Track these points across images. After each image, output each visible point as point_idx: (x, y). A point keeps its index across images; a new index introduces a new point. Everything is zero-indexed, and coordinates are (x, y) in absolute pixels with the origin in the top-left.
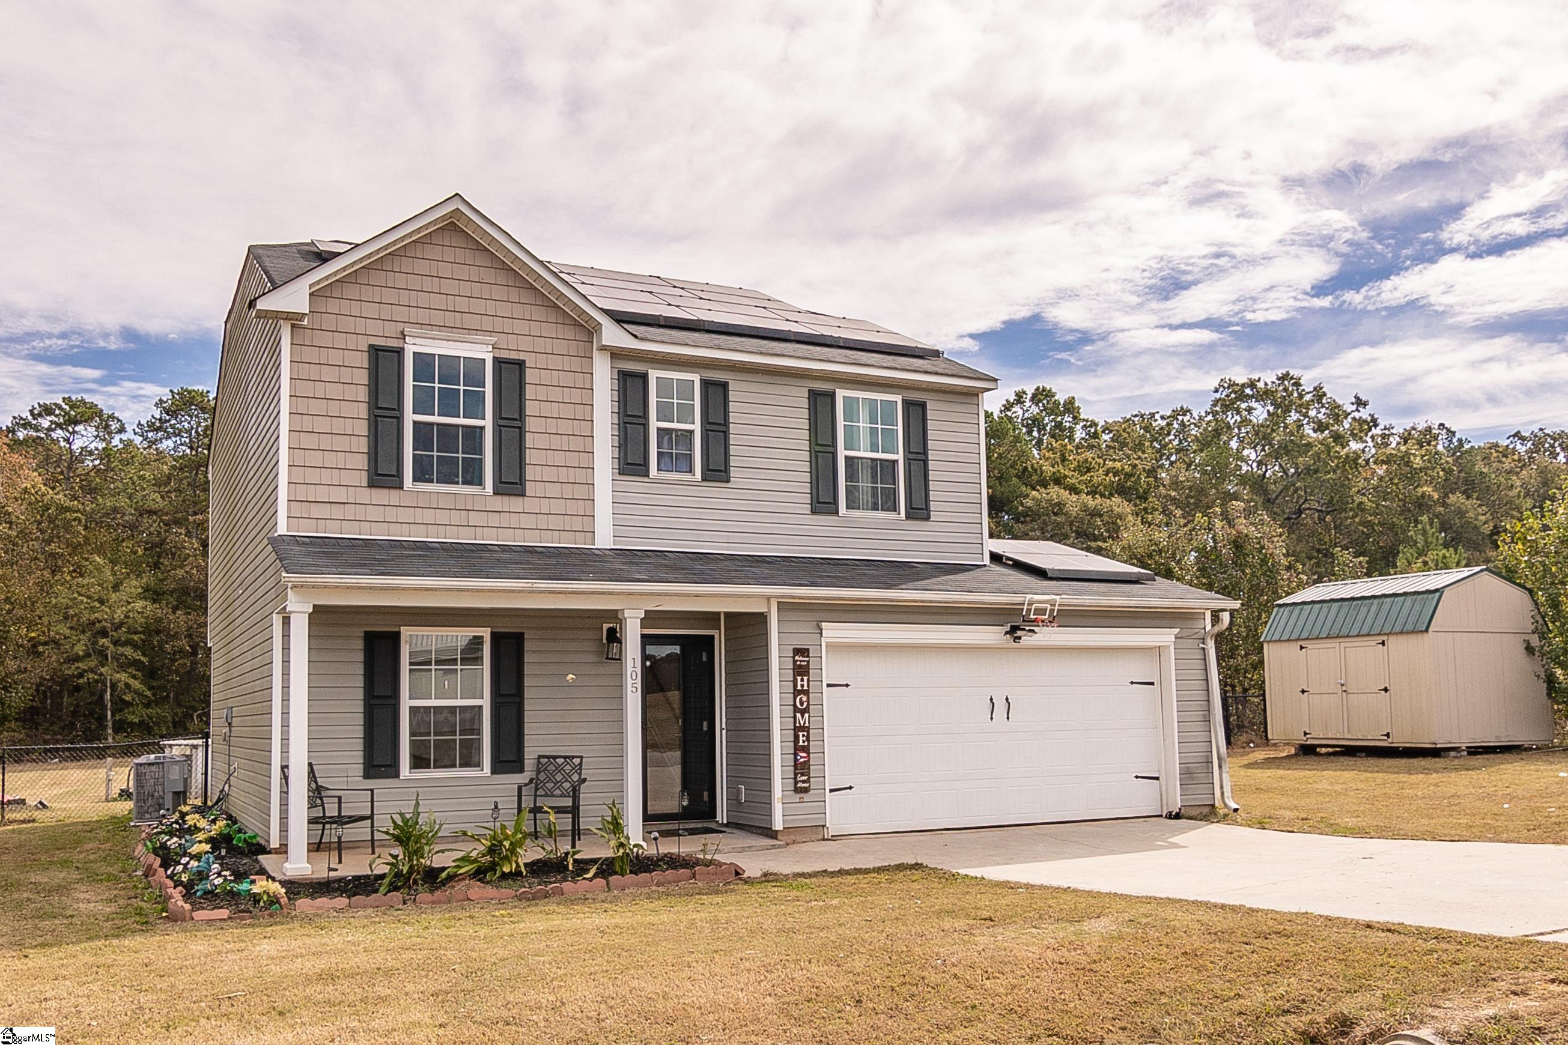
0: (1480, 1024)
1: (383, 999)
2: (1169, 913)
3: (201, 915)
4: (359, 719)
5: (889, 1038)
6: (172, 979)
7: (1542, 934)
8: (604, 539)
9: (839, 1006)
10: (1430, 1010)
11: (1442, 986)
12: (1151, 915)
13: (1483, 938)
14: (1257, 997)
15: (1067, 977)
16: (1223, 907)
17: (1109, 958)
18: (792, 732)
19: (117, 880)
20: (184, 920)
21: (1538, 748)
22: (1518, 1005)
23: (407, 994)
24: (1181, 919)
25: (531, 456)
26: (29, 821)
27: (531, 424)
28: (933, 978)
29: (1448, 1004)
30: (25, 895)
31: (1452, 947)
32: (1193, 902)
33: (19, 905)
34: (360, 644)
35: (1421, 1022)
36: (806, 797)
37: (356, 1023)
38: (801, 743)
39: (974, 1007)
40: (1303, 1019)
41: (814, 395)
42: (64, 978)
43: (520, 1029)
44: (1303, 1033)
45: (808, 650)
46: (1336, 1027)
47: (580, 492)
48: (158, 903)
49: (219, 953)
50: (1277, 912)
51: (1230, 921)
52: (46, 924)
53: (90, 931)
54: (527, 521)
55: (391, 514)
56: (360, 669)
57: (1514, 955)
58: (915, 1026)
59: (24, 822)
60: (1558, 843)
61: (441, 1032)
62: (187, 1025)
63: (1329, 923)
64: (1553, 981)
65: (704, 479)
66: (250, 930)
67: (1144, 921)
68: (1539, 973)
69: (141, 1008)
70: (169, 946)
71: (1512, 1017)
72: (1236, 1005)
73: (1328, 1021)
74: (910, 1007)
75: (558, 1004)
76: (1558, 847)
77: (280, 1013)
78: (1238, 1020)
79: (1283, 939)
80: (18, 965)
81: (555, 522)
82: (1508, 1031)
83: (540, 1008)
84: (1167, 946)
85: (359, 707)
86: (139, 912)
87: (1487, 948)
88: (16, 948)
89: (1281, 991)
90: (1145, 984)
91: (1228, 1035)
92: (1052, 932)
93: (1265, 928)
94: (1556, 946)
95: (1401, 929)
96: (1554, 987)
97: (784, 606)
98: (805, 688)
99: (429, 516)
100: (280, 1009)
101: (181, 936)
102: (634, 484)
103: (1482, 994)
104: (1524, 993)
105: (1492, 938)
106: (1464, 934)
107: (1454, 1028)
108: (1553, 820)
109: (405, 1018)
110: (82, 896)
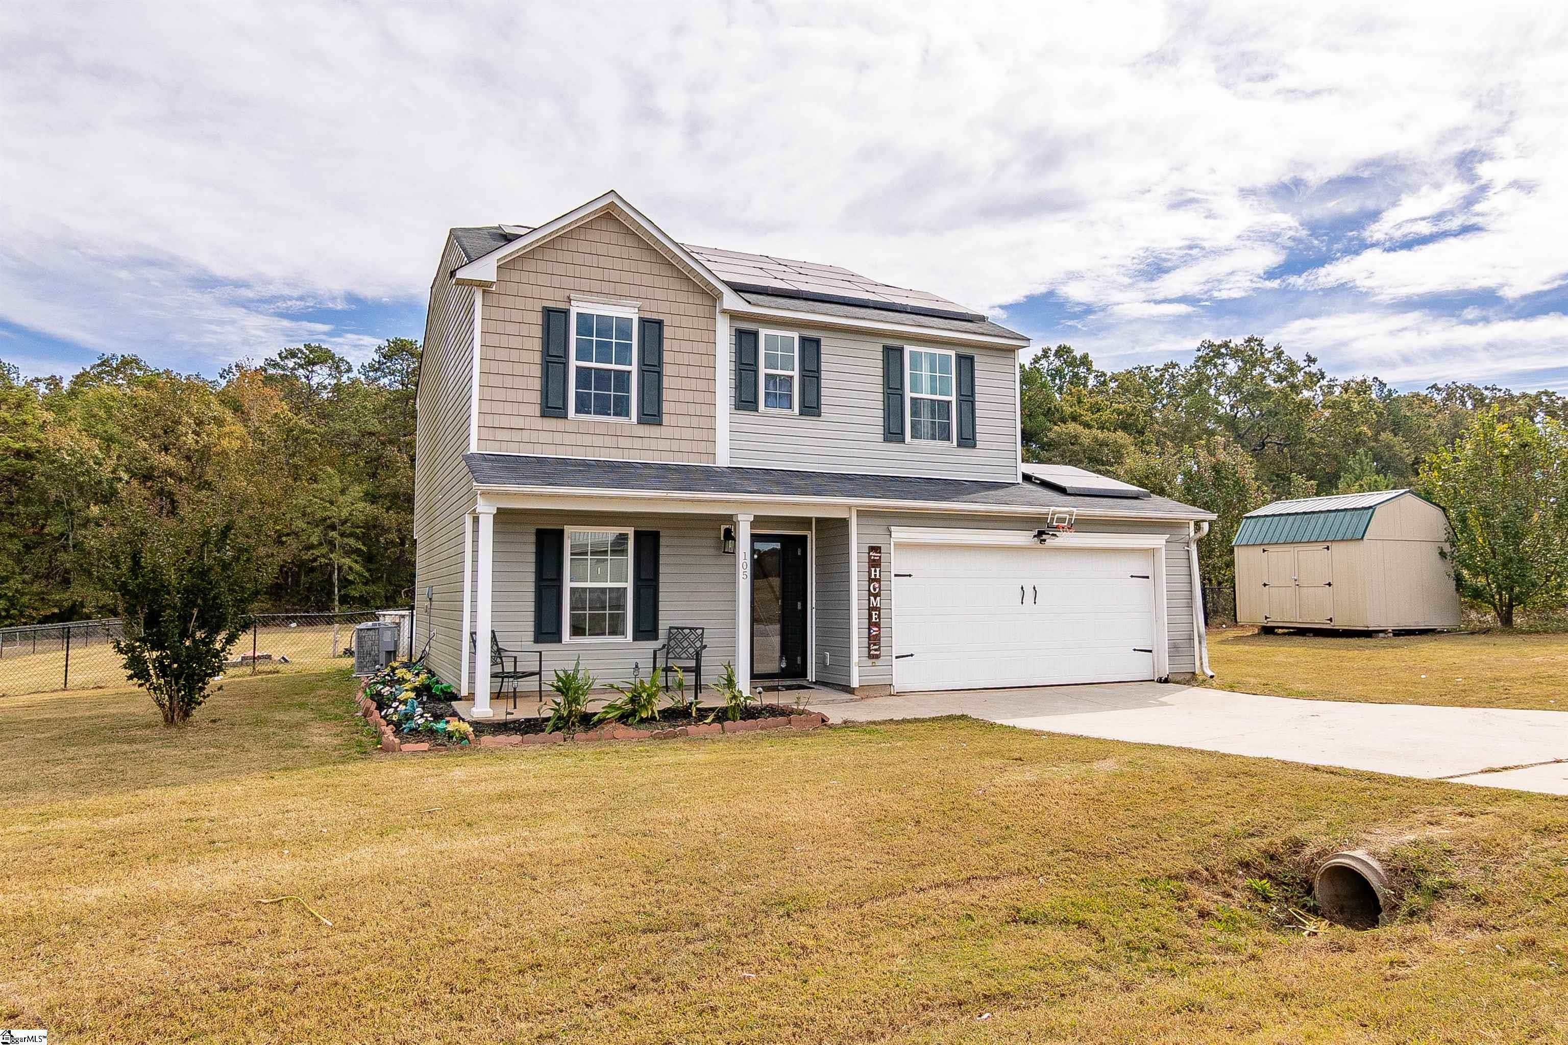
0: (1404, 847)
1: (549, 815)
2: (1160, 756)
3: (407, 747)
4: (531, 597)
5: (941, 851)
6: (385, 797)
7: (1452, 777)
8: (723, 460)
9: (903, 825)
10: (1364, 835)
11: (1374, 817)
12: (1146, 758)
13: (1405, 780)
14: (1228, 824)
15: (1080, 806)
16: (1202, 752)
17: (1113, 791)
19: (342, 718)
20: (394, 751)
21: (1448, 632)
22: (1434, 832)
23: (567, 811)
24: (1170, 761)
25: (667, 395)
26: (274, 672)
27: (667, 370)
28: (976, 805)
29: (1378, 831)
30: (271, 730)
31: (1381, 786)
32: (1179, 748)
33: (267, 737)
34: (532, 539)
35: (1357, 844)
36: (877, 662)
37: (527, 833)
39: (1007, 827)
40: (1264, 841)
41: (887, 350)
42: (302, 794)
43: (654, 840)
44: (1265, 852)
46: (1291, 848)
47: (705, 423)
48: (374, 737)
49: (422, 777)
50: (1244, 757)
51: (1208, 764)
52: (288, 752)
53: (322, 758)
54: (663, 444)
55: (558, 438)
56: (532, 558)
57: (1430, 793)
58: (962, 842)
59: (270, 672)
60: (1464, 706)
61: (593, 841)
62: (397, 832)
63: (1284, 766)
64: (1460, 814)
65: (801, 414)
66: (445, 759)
67: (1141, 762)
68: (1449, 809)
69: (361, 819)
70: (383, 771)
71: (1429, 842)
72: (1212, 829)
73: (1284, 843)
74: (957, 826)
75: (684, 820)
76: (1464, 709)
77: (469, 825)
78: (1213, 841)
79: (1249, 778)
80: (267, 784)
81: (686, 446)
82: (1425, 853)
83: (670, 824)
84: (1158, 782)
85: (532, 587)
86: (360, 744)
87: (1409, 787)
88: (264, 771)
89: (1247, 818)
90: (1141, 812)
91: (1205, 853)
92: (1067, 771)
93: (1235, 769)
94: (1463, 787)
95: (1341, 772)
96: (1460, 819)
97: (863, 514)
99: (587, 440)
100: (468, 821)
101: (392, 763)
102: (746, 417)
103: (1405, 823)
104: (1438, 823)
105: (1413, 780)
106: (1391, 777)
107: (1383, 850)
108: (1460, 688)
109: (565, 830)
110: (316, 731)
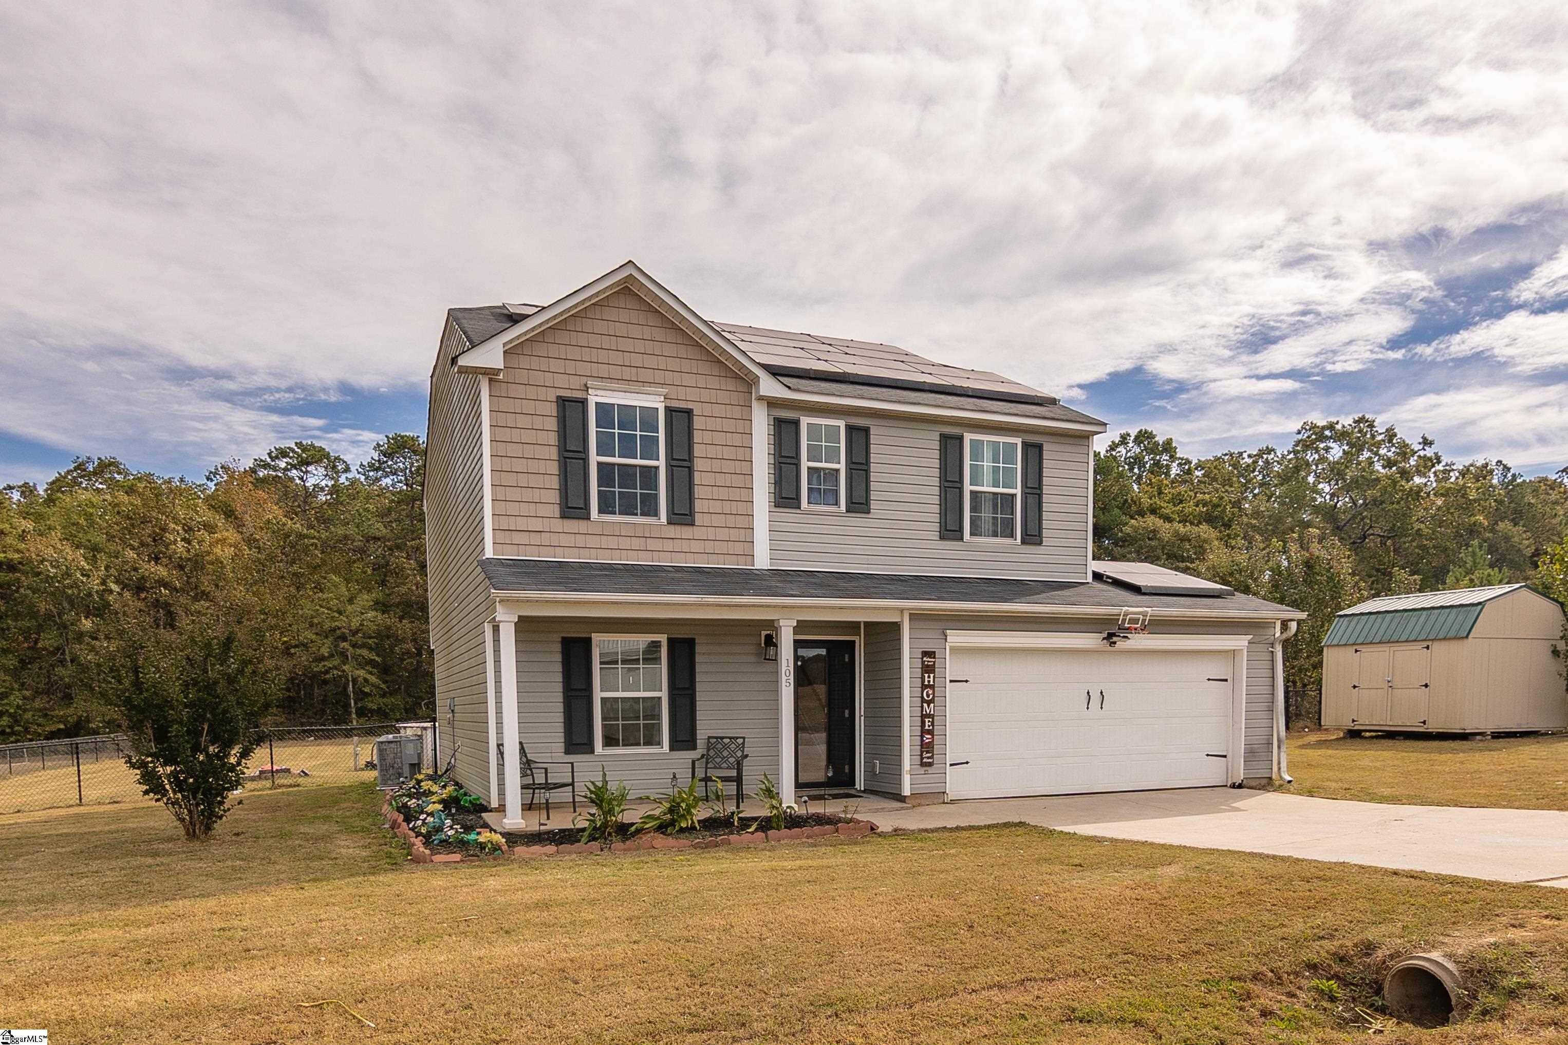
0: (1482, 949)
1: (588, 922)
2: (1228, 861)
3: (438, 858)
4: (560, 707)
5: (995, 954)
6: (419, 906)
7: (1541, 881)
8: (762, 560)
9: (955, 930)
10: (1441, 938)
11: (1453, 920)
12: (1214, 863)
13: (1491, 884)
14: (1298, 926)
15: (1142, 910)
16: (1274, 857)
17: (1177, 896)
18: (919, 719)
19: (369, 831)
20: (426, 862)
21: (1553, 734)
22: (1513, 934)
23: (606, 919)
24: (1240, 866)
25: (698, 492)
26: (295, 786)
27: (699, 464)
28: (1034, 910)
29: (1457, 934)
30: (297, 842)
31: (1464, 890)
32: (1249, 853)
33: (293, 849)
34: (558, 647)
35: (1433, 947)
36: (930, 770)
37: (568, 940)
38: (927, 727)
39: (1064, 932)
40: (1335, 943)
41: (944, 438)
42: (334, 904)
43: (697, 945)
44: (1334, 954)
45: (934, 652)
46: (1362, 950)
47: (741, 522)
48: (404, 849)
49: (455, 887)
50: (1319, 862)
51: (1281, 868)
52: (316, 864)
53: (350, 869)
54: (696, 546)
55: (580, 540)
56: (559, 668)
57: (1515, 897)
58: (1016, 945)
59: (290, 786)
60: (1562, 810)
61: (635, 947)
62: (433, 940)
63: (1362, 870)
64: (1547, 917)
65: (848, 511)
66: (479, 870)
67: (1208, 867)
68: (1536, 911)
69: (396, 927)
70: (415, 881)
71: (1509, 944)
72: (1280, 932)
73: (1356, 945)
74: (1012, 931)
75: (728, 927)
76: (1562, 813)
77: (507, 932)
78: (1281, 943)
79: (1322, 883)
80: (298, 894)
81: (722, 548)
82: (1505, 954)
83: (713, 930)
84: (1226, 887)
85: (559, 697)
86: (389, 855)
87: (1494, 891)
88: (293, 882)
89: (1319, 922)
90: (1205, 916)
91: (1272, 955)
92: (1130, 876)
93: (1308, 874)
94: (1552, 890)
95: (1422, 875)
96: (1545, 922)
97: (915, 617)
98: (932, 683)
99: (613, 542)
100: (506, 928)
101: (424, 874)
102: (788, 515)
103: (1487, 926)
104: (1521, 926)
105: (1498, 884)
106: (1475, 880)
107: (1460, 952)
108: (1560, 791)
109: (606, 936)
110: (343, 843)
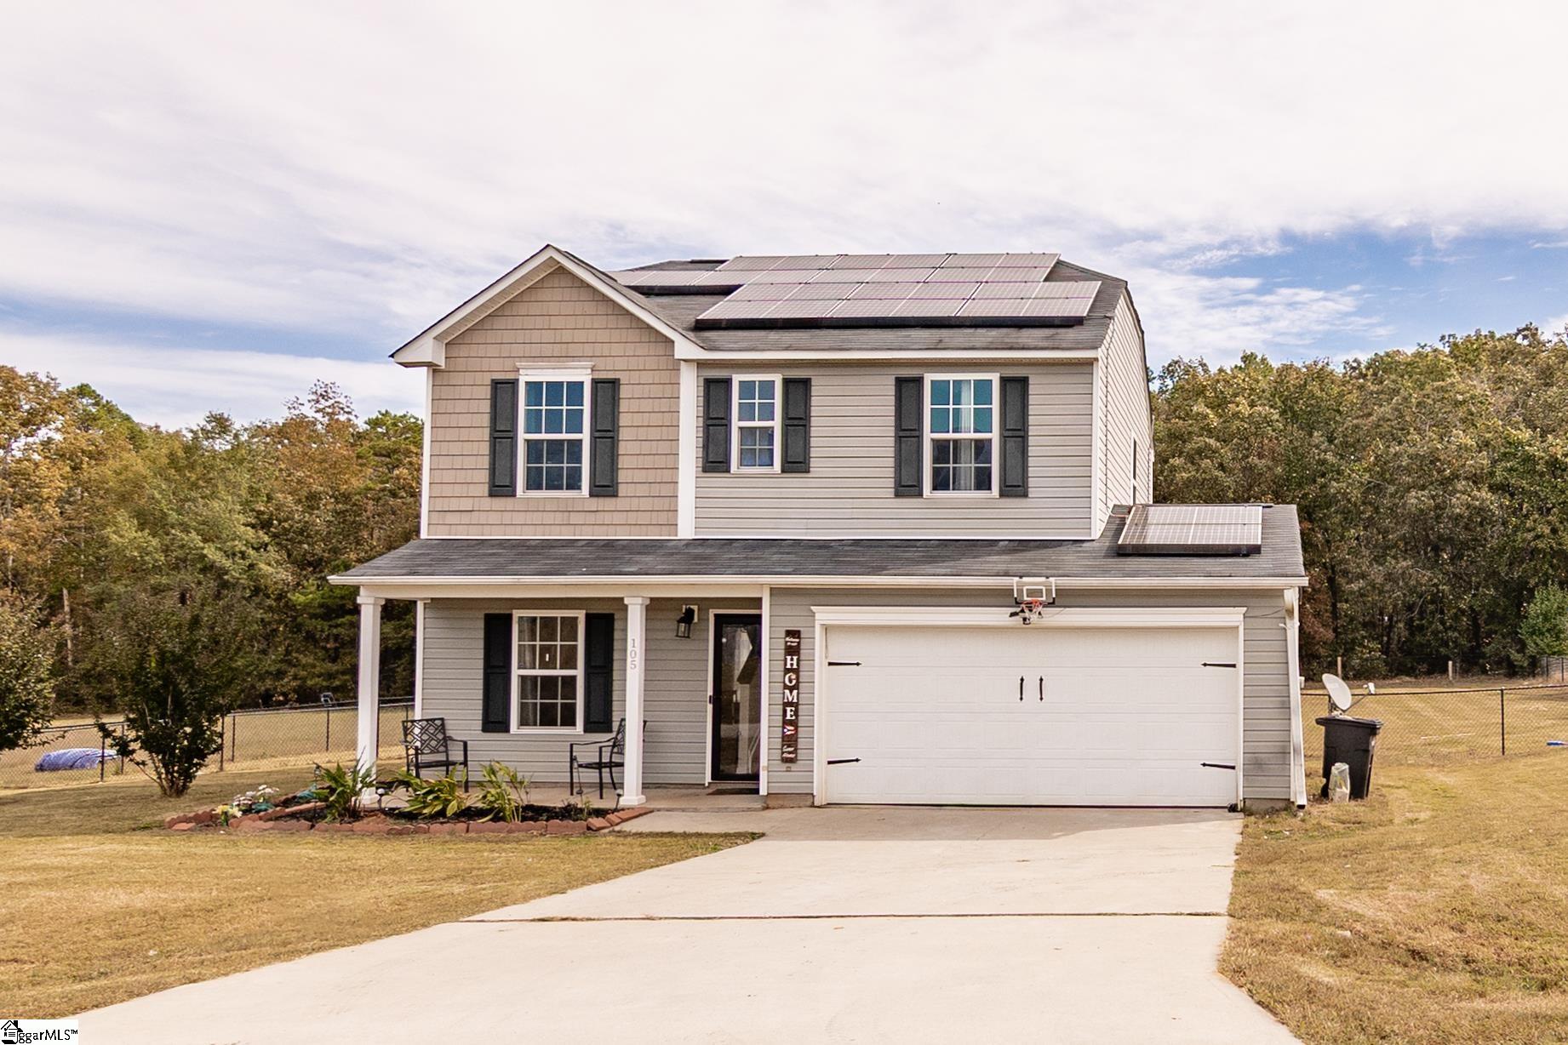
4: (480, 684)
8: (686, 530)
18: (781, 707)
25: (623, 462)
27: (624, 434)
34: (481, 624)
36: (793, 767)
38: (788, 717)
41: (900, 382)
45: (799, 632)
47: (666, 490)
54: (618, 518)
55: (507, 518)
56: (481, 644)
65: (783, 471)
81: (644, 518)
85: (480, 674)
97: (775, 591)
98: (795, 666)
99: (536, 518)
102: (717, 480)
